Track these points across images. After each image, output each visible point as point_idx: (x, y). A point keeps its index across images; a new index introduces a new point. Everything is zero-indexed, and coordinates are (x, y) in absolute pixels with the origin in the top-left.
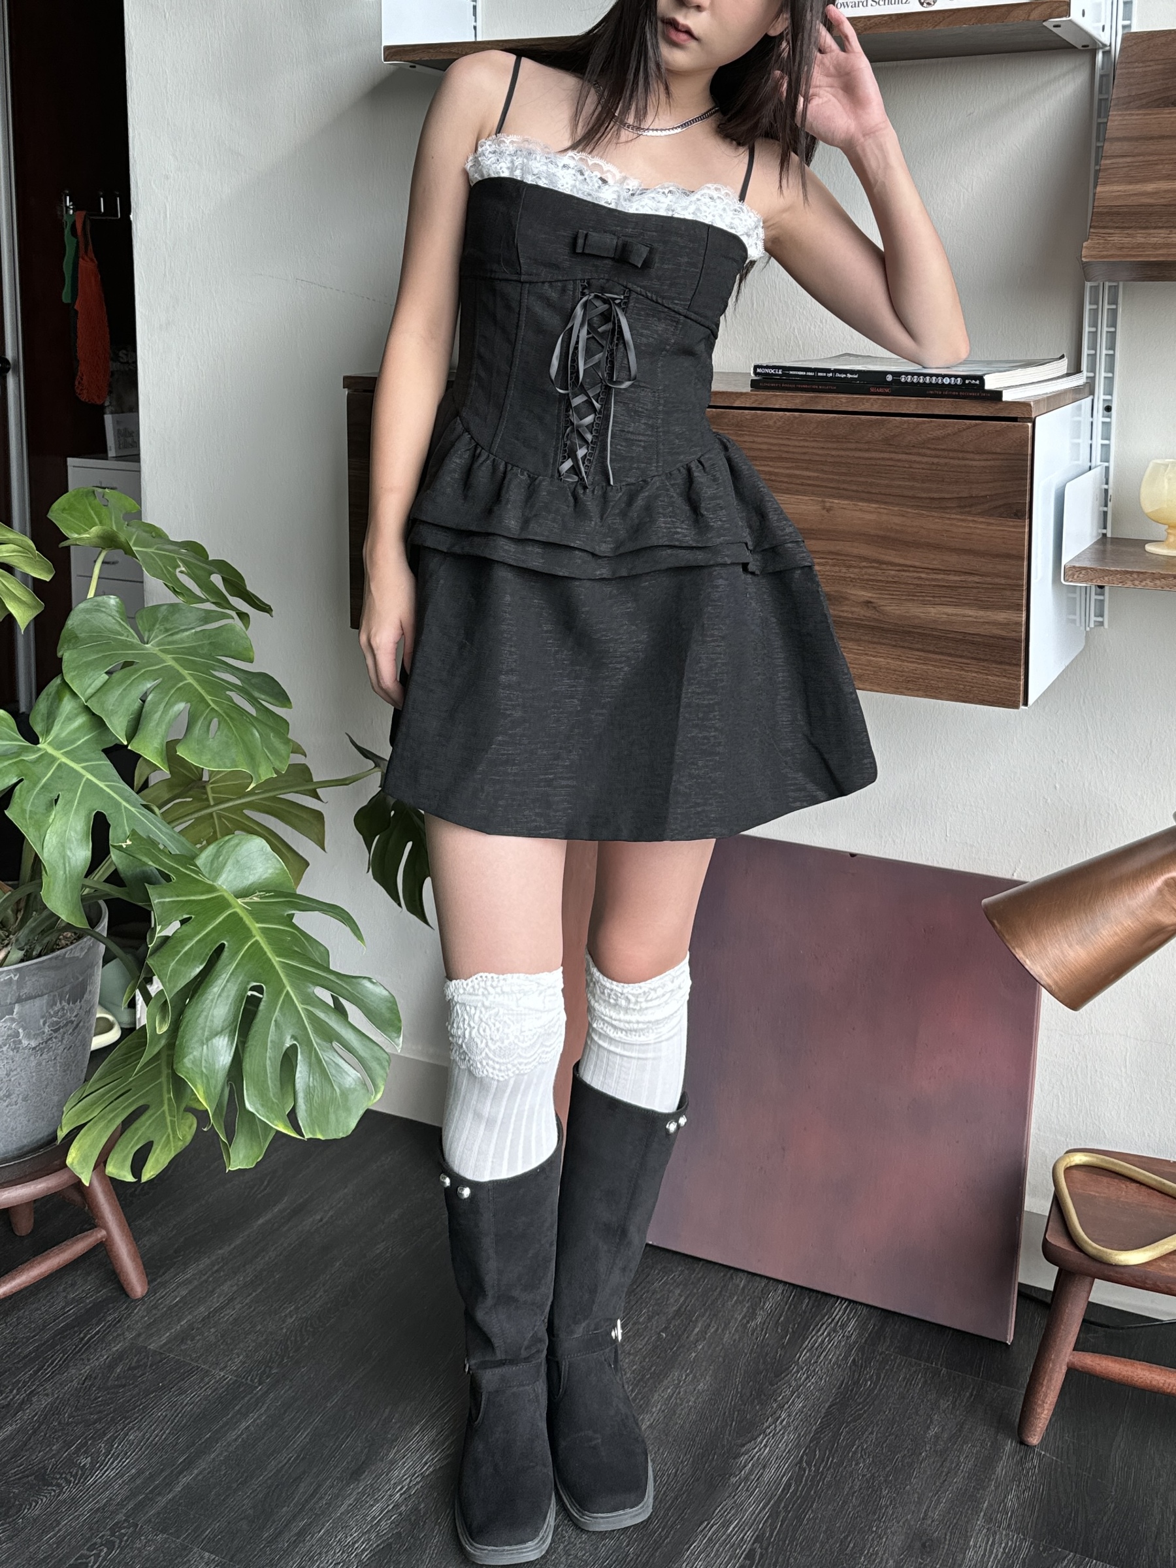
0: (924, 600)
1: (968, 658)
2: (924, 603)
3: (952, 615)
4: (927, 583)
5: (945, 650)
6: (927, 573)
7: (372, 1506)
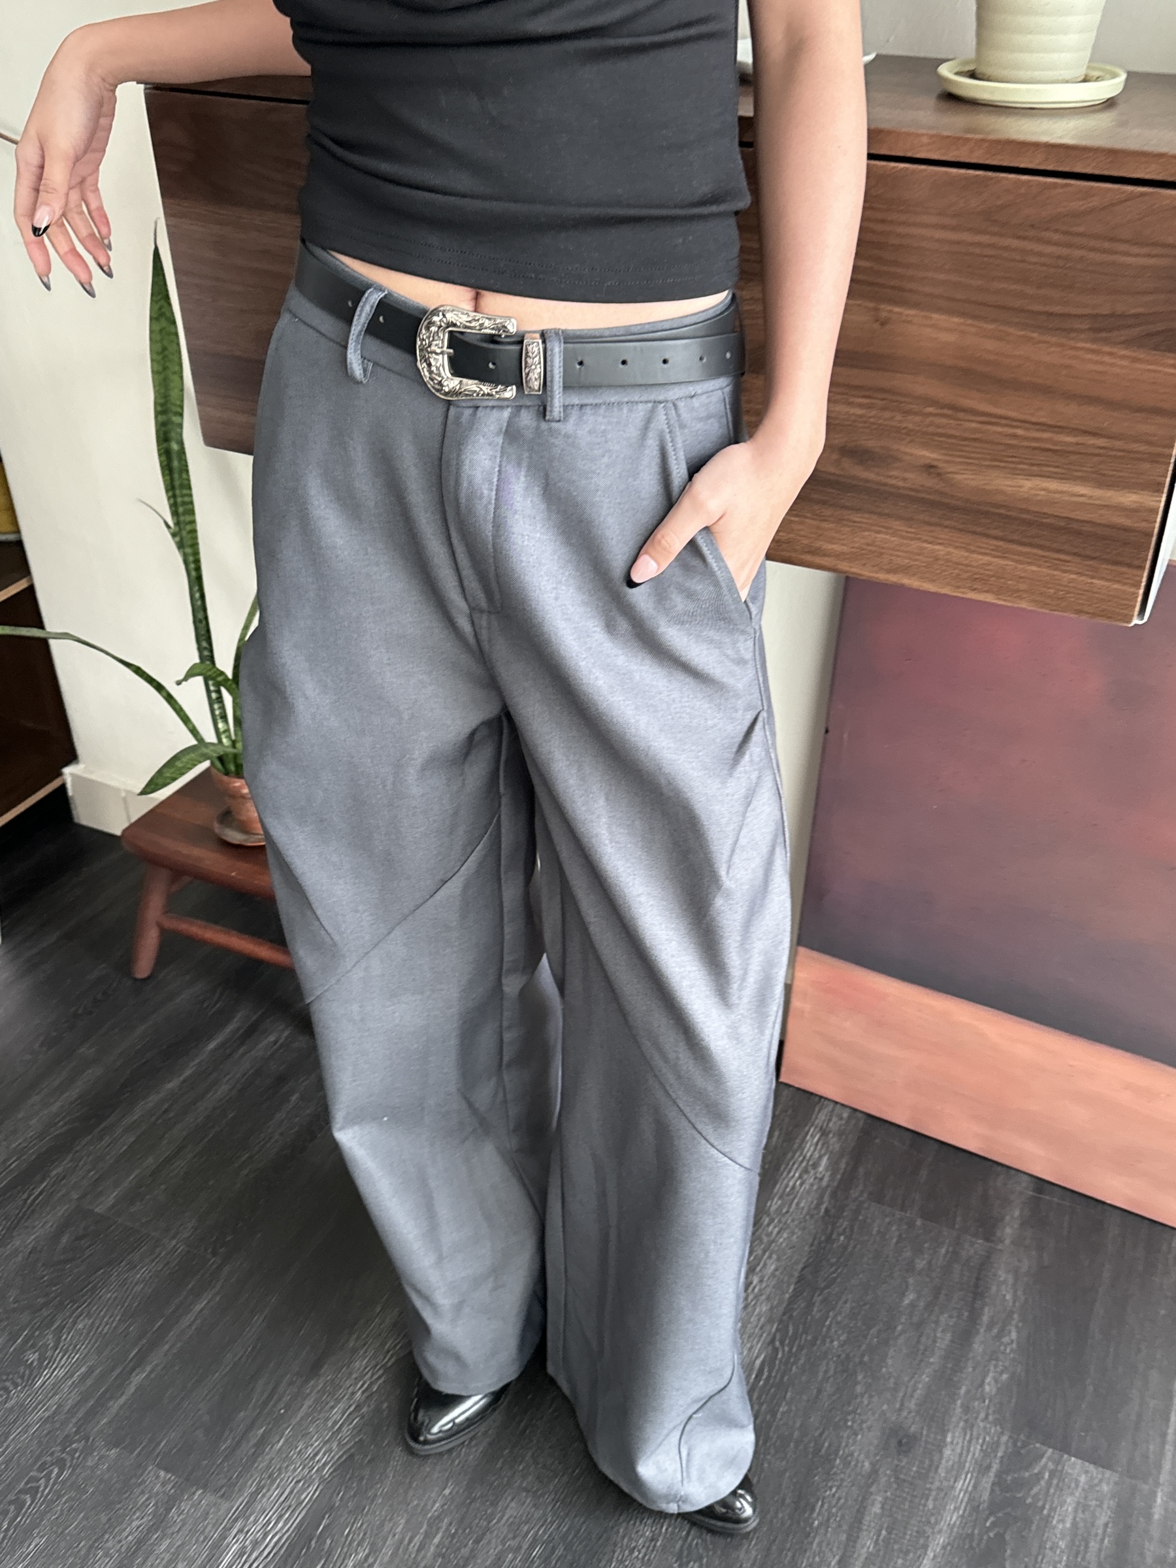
0: (1016, 468)
1: (1068, 553)
2: (1015, 472)
3: (1056, 492)
4: (1026, 444)
5: (1036, 541)
6: (1027, 429)
7: (333, 1408)
